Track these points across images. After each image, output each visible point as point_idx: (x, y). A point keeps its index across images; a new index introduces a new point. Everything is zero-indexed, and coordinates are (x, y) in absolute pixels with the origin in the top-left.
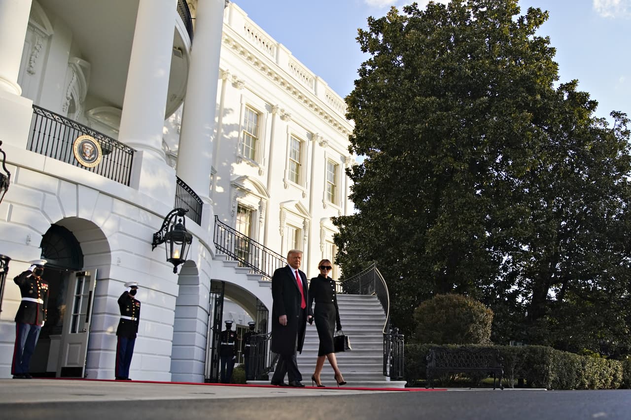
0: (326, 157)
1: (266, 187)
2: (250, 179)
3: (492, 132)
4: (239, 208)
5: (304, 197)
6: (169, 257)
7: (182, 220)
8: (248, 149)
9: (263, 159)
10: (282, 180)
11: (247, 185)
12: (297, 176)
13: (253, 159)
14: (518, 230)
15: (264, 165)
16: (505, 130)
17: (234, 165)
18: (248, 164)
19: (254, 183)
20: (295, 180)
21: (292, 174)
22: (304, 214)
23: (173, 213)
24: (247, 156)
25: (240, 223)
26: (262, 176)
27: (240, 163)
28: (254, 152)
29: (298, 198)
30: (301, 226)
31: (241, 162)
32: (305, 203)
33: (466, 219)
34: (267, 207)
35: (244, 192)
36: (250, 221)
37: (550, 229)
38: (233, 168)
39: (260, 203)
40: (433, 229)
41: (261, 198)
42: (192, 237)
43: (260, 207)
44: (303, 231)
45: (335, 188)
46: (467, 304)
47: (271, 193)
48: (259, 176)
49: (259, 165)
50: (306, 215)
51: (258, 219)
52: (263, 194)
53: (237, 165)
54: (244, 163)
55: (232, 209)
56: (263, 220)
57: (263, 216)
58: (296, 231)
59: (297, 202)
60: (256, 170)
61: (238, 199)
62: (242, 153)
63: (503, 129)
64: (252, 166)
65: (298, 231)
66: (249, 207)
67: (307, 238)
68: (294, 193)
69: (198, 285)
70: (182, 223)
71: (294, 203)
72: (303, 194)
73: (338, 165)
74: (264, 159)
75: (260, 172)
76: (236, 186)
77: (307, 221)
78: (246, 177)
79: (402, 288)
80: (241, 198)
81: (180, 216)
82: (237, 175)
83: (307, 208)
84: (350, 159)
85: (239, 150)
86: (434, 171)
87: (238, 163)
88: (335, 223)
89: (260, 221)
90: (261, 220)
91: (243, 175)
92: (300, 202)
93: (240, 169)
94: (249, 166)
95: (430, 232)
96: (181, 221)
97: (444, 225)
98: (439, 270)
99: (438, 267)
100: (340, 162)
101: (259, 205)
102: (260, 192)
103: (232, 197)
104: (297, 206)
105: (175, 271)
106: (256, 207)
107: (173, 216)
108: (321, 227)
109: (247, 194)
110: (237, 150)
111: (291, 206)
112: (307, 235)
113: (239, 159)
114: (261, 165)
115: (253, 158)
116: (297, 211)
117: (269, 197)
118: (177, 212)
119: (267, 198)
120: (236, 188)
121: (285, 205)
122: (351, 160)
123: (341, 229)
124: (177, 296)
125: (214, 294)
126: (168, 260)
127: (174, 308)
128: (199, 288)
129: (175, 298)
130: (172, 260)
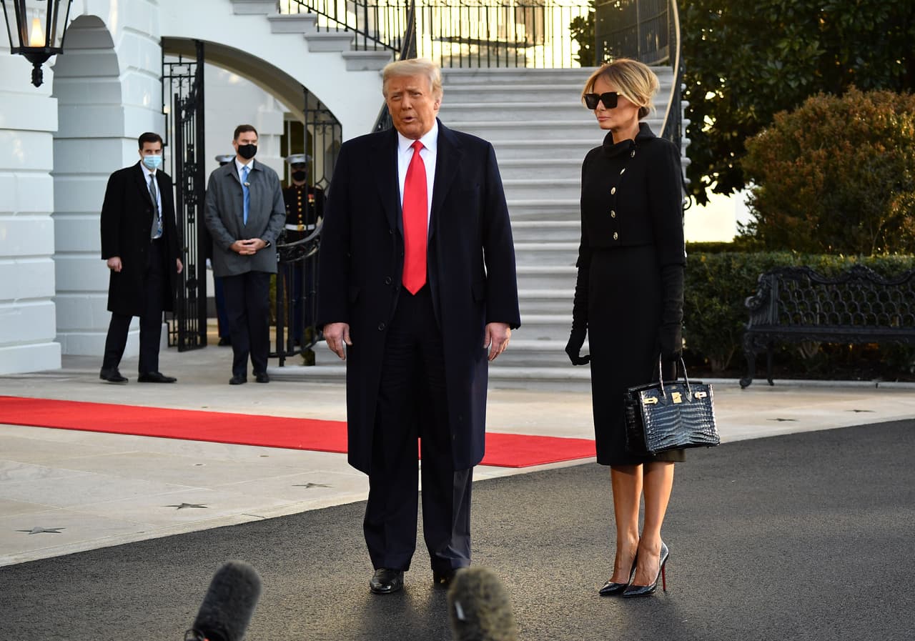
6: (17, 44)
46: (899, 130)
69: (117, 76)
105: (37, 79)
124: (55, 129)
125: (176, 81)
126: (14, 51)
127: (51, 168)
128: (119, 85)
129: (50, 137)
130: (24, 50)
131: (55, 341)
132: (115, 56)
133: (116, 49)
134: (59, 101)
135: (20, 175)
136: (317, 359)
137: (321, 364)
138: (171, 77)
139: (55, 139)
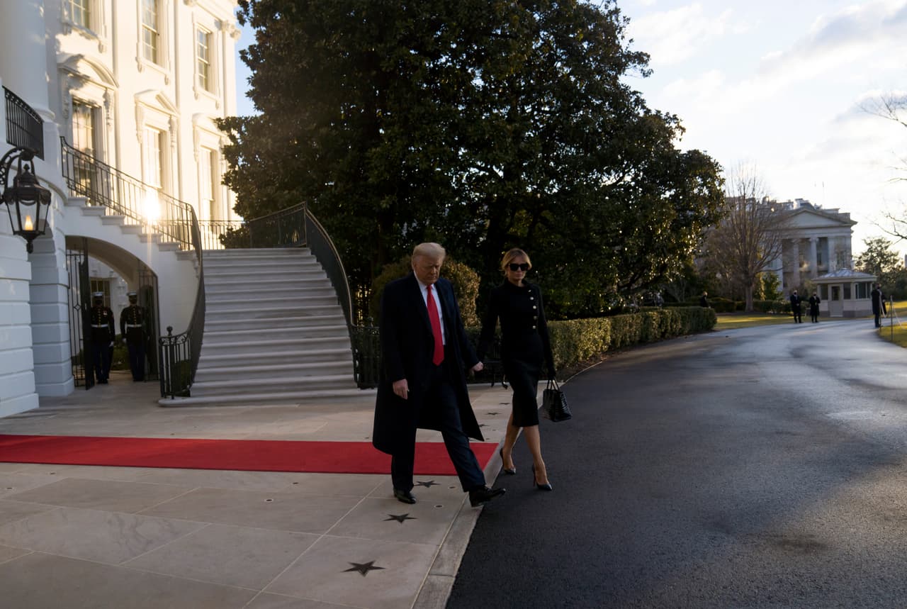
0: (195, 22)
1: (112, 71)
2: (88, 59)
3: (466, 12)
4: (74, 104)
5: (166, 83)
6: (17, 229)
7: (30, 166)
8: (78, 10)
9: (103, 27)
10: (134, 59)
11: (83, 68)
12: (155, 52)
13: (88, 28)
14: (497, 155)
15: (106, 36)
16: (484, 12)
17: (60, 37)
18: (81, 35)
19: (95, 67)
20: (152, 59)
21: (147, 48)
22: (170, 109)
23: (12, 155)
24: (79, 21)
25: (78, 127)
26: (103, 53)
27: (68, 34)
28: (87, 15)
29: (159, 87)
30: (166, 127)
31: (70, 32)
32: (169, 93)
33: (426, 137)
34: (115, 101)
35: (80, 80)
36: (93, 125)
37: (533, 151)
38: (59, 42)
39: (105, 95)
40: (378, 149)
41: (106, 88)
42: (50, 194)
43: (106, 103)
44: (169, 134)
45: (209, 68)
47: (119, 81)
48: (101, 54)
49: (99, 36)
50: (173, 111)
51: (104, 121)
52: (108, 81)
53: (65, 37)
54: (75, 34)
55: (64, 107)
56: (112, 122)
57: (112, 115)
58: (160, 135)
59: (159, 93)
60: (94, 44)
61: (72, 91)
62: (70, 18)
63: (481, 10)
64: (88, 38)
65: (161, 135)
66: (91, 103)
67: (175, 144)
68: (153, 77)
69: (55, 252)
70: (30, 171)
71: (154, 94)
72: (165, 79)
73: (212, 33)
74: (105, 27)
75: (101, 48)
76: (66, 71)
77: (174, 119)
78: (80, 57)
79: (334, 228)
80: (77, 89)
81: (26, 159)
82: (67, 54)
83: (174, 102)
84: (228, 25)
85: (66, 13)
86: (383, 67)
87: (65, 34)
88: (221, 127)
89: (108, 124)
90: (109, 121)
91: (75, 53)
92: (162, 93)
93: (70, 44)
94: (83, 38)
95: (375, 153)
96: (29, 168)
97: (394, 145)
98: (388, 206)
99: (387, 203)
100: (214, 29)
101: (104, 100)
102: (104, 79)
103: (63, 89)
104: (159, 98)
105: (30, 248)
106: (100, 102)
107: (12, 159)
108: (194, 127)
109: (84, 82)
110: (61, 13)
111: (150, 99)
112: (175, 139)
113: (66, 28)
114: (101, 37)
115: (87, 25)
116: (159, 106)
117: (117, 86)
118: (18, 153)
119: (115, 88)
120: (67, 74)
121: (142, 98)
122: (230, 27)
123: (232, 138)
124: (30, 278)
125: (73, 257)
126: (15, 233)
127: (28, 299)
128: (55, 257)
129: (27, 283)
130: (22, 232)
131: (35, 392)
132: (53, 242)
133: (54, 238)
134: (32, 264)
135: (15, 304)
136: (191, 394)
137: (194, 397)
138: (71, 255)
139: (30, 285)
